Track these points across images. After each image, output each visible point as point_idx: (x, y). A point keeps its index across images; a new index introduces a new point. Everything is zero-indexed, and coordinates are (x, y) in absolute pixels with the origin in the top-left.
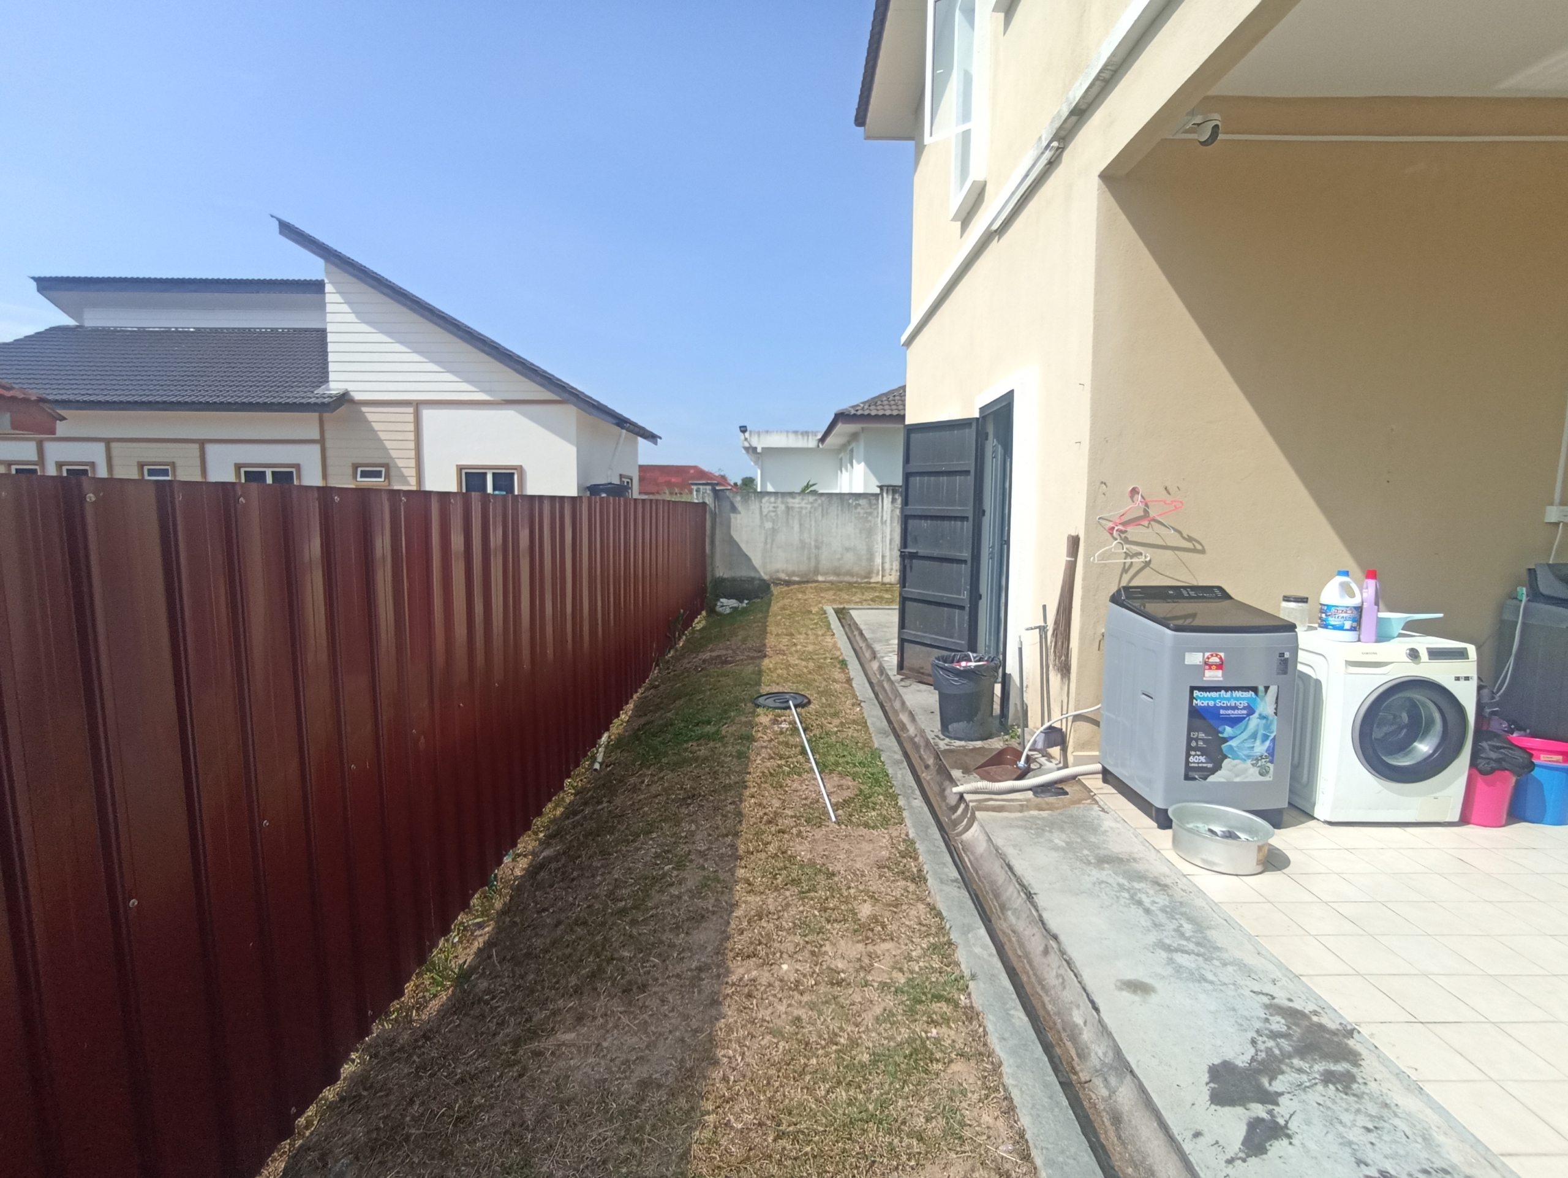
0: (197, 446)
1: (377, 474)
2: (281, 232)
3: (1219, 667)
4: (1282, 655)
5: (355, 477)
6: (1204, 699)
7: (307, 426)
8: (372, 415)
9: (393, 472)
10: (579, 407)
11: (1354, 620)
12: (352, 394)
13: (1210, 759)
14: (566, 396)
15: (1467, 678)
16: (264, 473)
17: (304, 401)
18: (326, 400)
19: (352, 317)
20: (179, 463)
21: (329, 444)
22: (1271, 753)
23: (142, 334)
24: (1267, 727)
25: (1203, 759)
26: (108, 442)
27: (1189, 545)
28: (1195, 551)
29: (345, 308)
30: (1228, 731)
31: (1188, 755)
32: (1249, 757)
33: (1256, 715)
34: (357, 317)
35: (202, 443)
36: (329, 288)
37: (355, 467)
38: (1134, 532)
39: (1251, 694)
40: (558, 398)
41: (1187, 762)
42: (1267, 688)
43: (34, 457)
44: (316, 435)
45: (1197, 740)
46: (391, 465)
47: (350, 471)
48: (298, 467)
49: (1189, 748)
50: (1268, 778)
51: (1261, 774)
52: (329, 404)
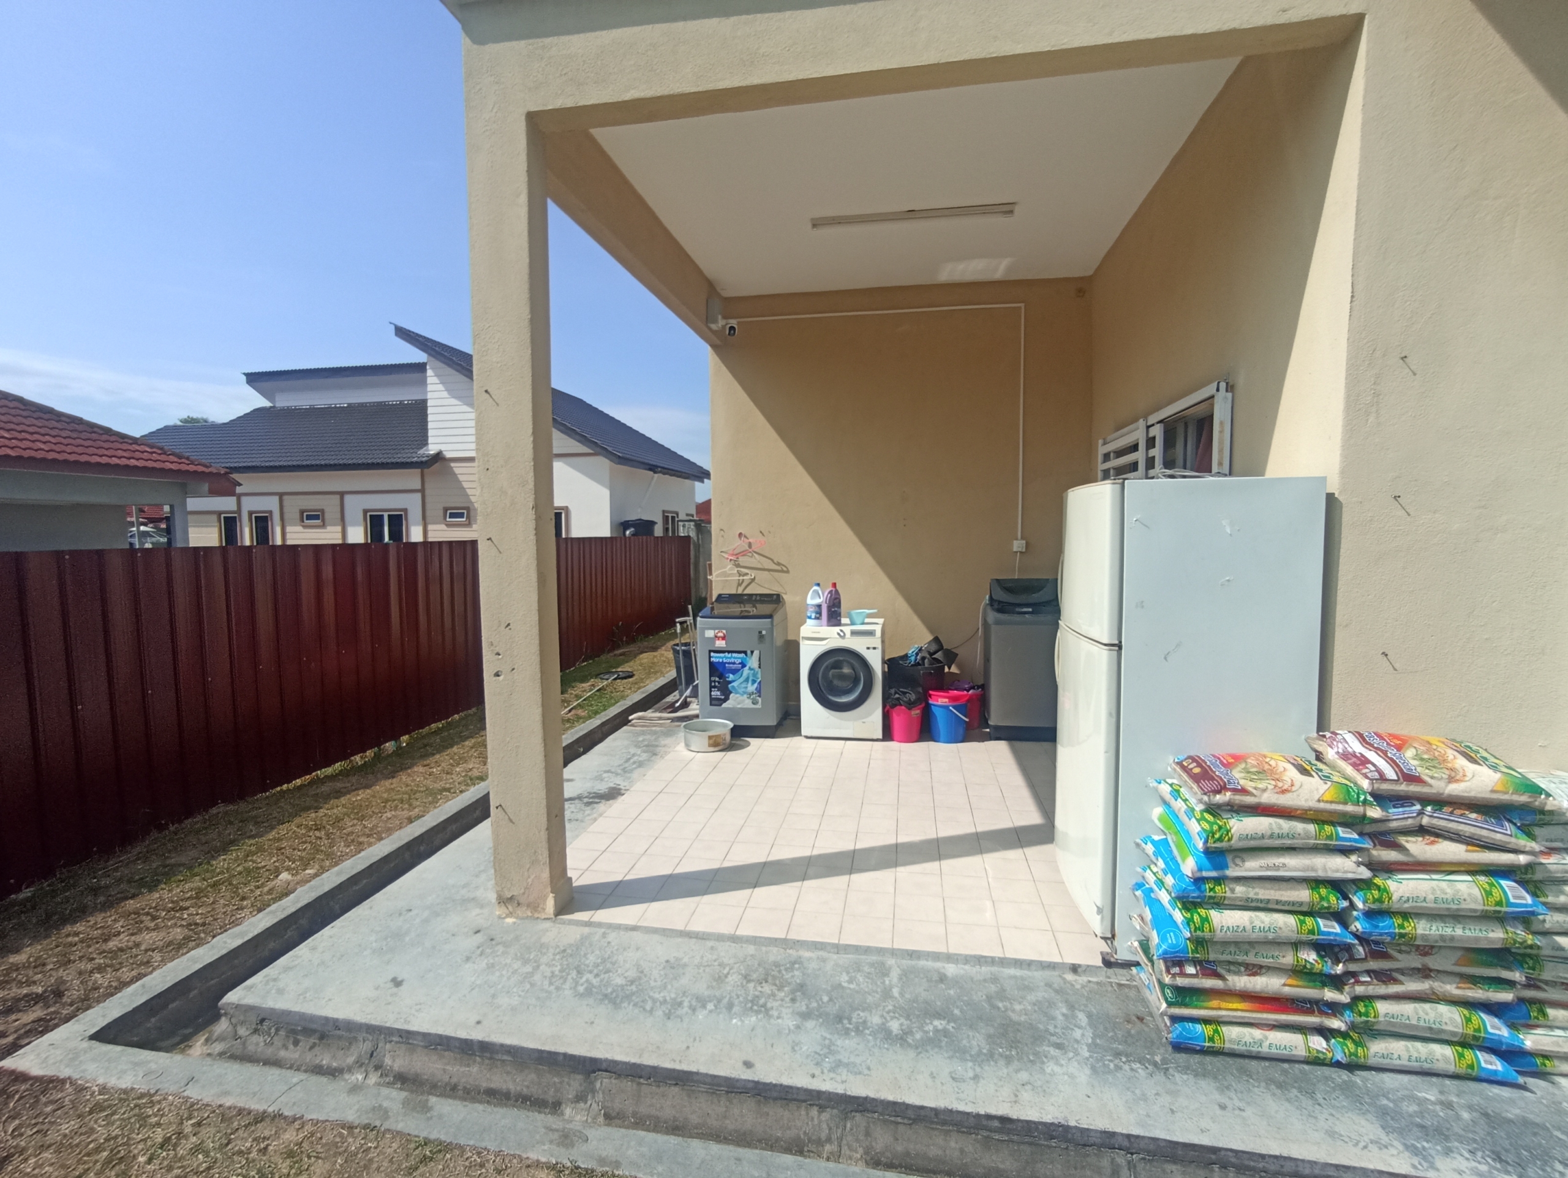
0: (338, 497)
1: (461, 515)
2: (396, 334)
3: (723, 638)
4: (760, 632)
5: (445, 518)
6: (716, 657)
7: (411, 479)
8: (458, 469)
9: (472, 514)
10: (611, 460)
11: (817, 613)
12: (444, 453)
13: (723, 693)
14: (598, 450)
15: (874, 648)
16: (382, 516)
17: (409, 460)
18: (424, 459)
19: (445, 394)
20: (327, 510)
21: (427, 492)
22: (759, 691)
23: (312, 411)
24: (755, 675)
25: (719, 693)
26: (281, 495)
27: (778, 568)
28: (782, 571)
29: (441, 387)
30: (731, 677)
31: (711, 691)
32: (744, 693)
33: (747, 668)
34: (449, 394)
35: (342, 494)
36: (430, 372)
37: (446, 510)
38: (743, 560)
39: (742, 655)
40: (592, 452)
41: (711, 695)
42: (752, 652)
43: (235, 508)
44: (418, 486)
45: (715, 681)
46: (471, 508)
47: (441, 513)
48: (405, 510)
49: (711, 687)
50: (759, 706)
51: (753, 703)
52: (426, 462)
